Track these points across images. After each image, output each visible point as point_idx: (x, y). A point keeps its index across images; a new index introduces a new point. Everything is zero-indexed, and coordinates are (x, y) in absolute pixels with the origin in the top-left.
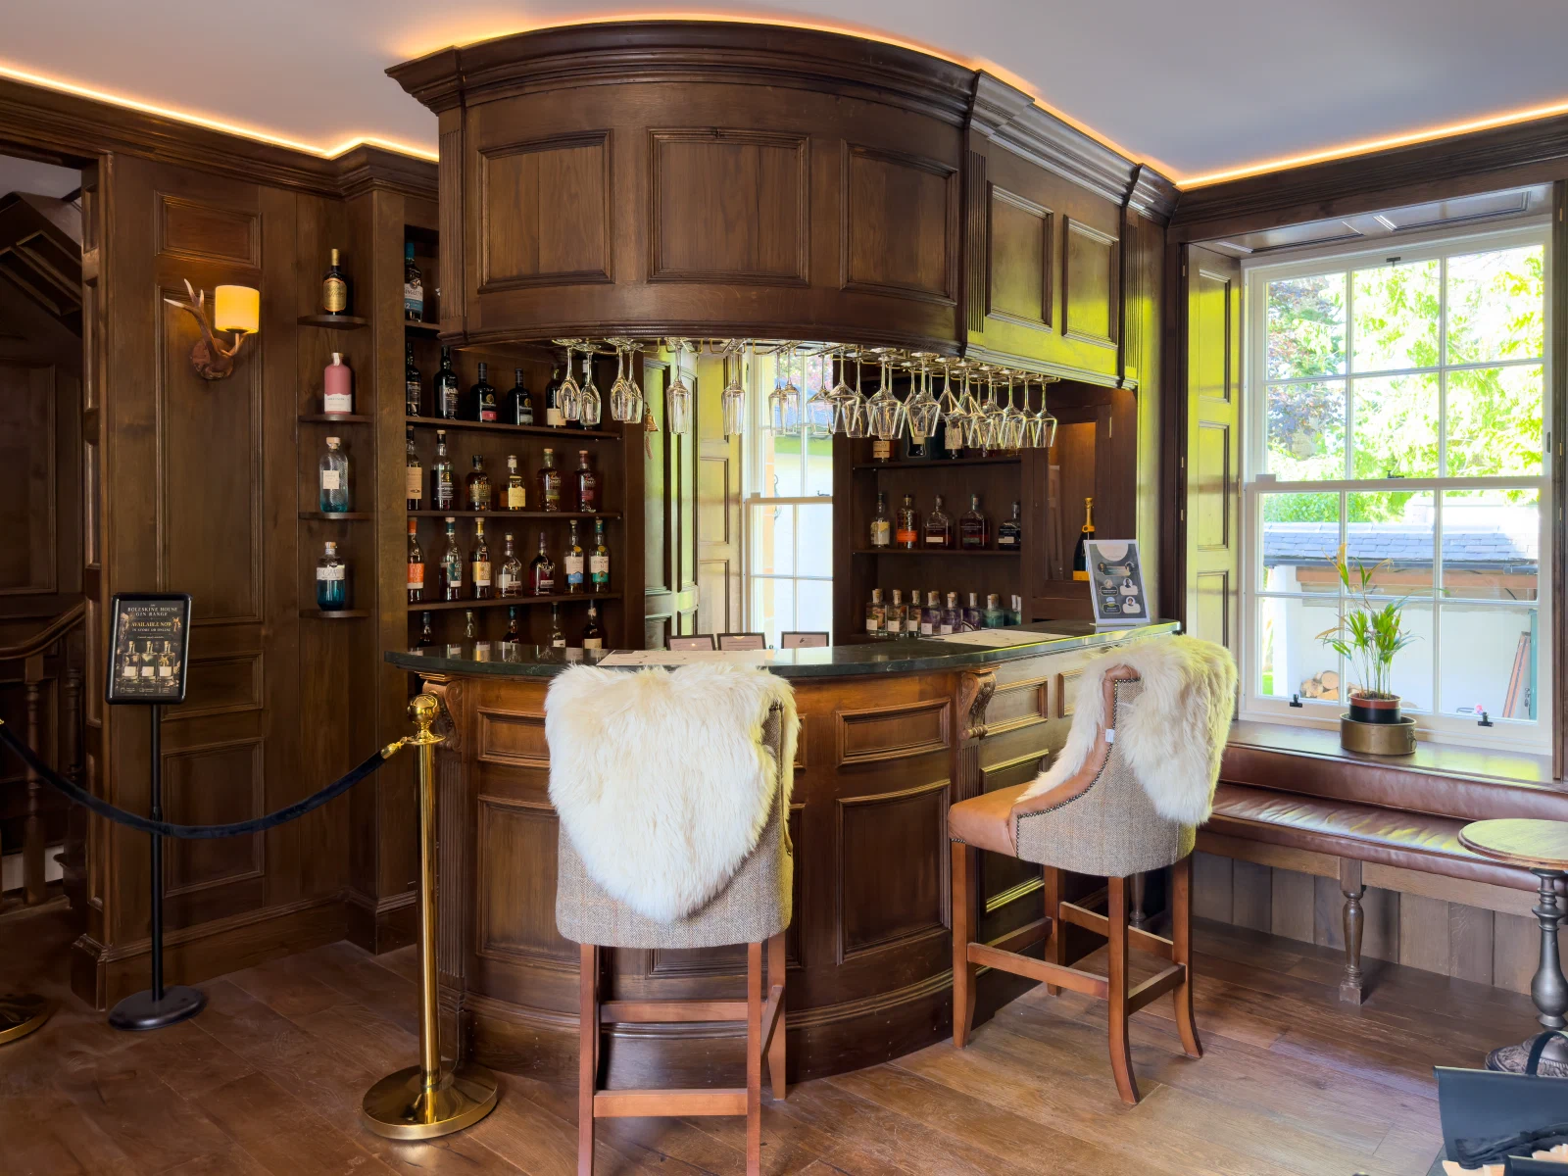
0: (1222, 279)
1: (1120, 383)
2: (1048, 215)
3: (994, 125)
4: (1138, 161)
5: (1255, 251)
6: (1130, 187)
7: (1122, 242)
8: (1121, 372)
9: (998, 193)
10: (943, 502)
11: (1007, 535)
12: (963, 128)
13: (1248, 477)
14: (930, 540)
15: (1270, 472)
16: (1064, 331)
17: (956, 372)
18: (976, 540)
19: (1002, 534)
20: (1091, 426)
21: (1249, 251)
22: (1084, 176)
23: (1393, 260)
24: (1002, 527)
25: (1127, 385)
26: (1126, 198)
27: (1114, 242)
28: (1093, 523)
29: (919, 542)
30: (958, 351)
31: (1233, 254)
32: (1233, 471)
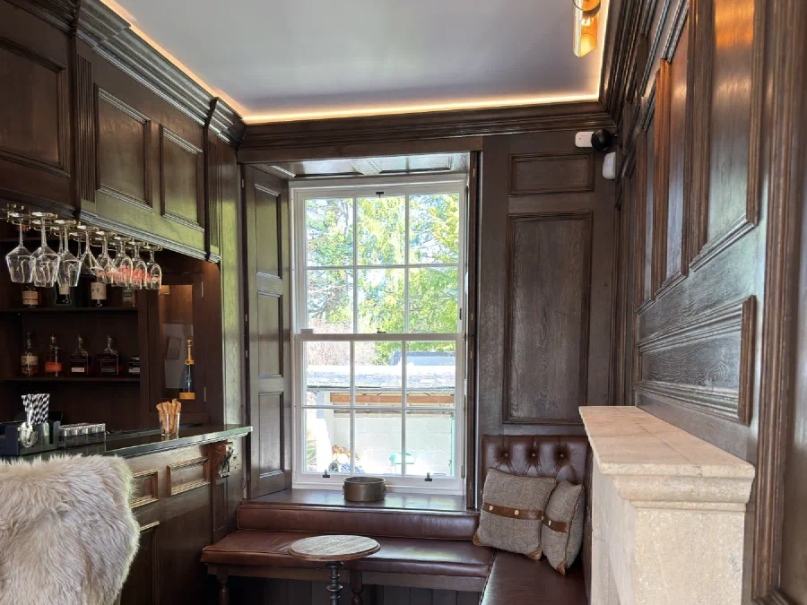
0: (275, 194)
1: (207, 256)
2: (146, 121)
3: (98, 39)
4: (215, 95)
5: (297, 176)
6: (210, 113)
7: (205, 154)
8: (207, 249)
9: (103, 94)
10: (85, 339)
11: (135, 366)
12: (71, 35)
13: (296, 330)
14: (75, 370)
15: (310, 328)
16: (162, 213)
17: (75, 234)
18: (111, 370)
19: (132, 366)
20: (189, 288)
21: (294, 175)
22: (174, 98)
23: (380, 194)
24: (132, 360)
25: (213, 259)
26: (207, 121)
27: (199, 153)
28: (193, 358)
29: (65, 371)
30: (73, 214)
31: (283, 176)
32: (286, 326)
